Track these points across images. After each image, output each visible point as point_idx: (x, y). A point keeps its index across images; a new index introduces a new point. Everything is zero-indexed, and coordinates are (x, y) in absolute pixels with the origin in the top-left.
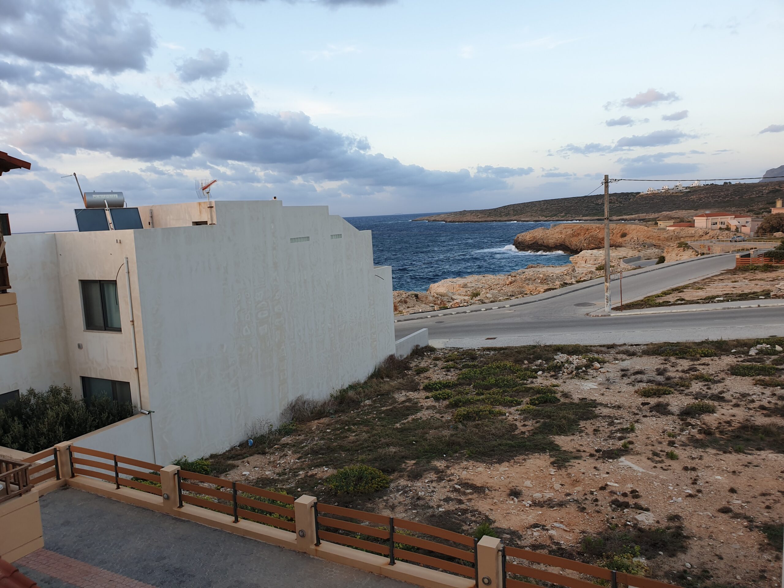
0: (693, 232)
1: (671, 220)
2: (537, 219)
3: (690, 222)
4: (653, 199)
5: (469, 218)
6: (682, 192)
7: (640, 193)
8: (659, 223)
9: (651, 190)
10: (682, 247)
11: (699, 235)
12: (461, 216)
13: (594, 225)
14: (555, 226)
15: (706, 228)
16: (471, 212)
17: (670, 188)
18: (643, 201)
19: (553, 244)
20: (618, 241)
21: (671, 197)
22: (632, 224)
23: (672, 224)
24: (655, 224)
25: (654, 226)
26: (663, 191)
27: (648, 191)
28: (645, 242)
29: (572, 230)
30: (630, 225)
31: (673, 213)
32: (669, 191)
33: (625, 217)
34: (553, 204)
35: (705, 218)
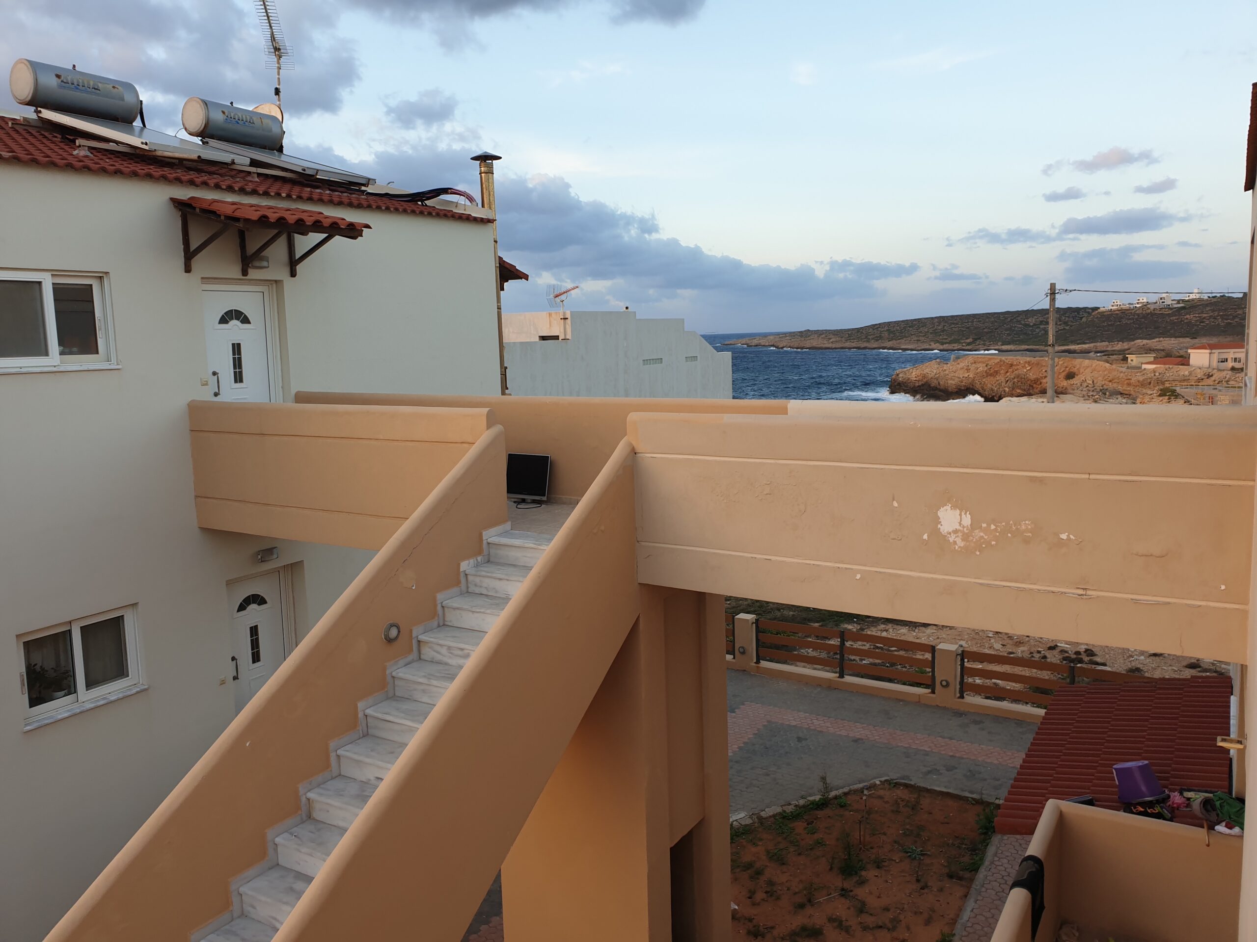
0: (1187, 373)
1: (1150, 353)
2: (928, 347)
3: (1181, 357)
4: (1122, 318)
5: (815, 343)
6: (1171, 309)
7: (1099, 308)
8: (1130, 357)
9: (1118, 303)
10: (1166, 396)
11: (1196, 378)
12: (803, 339)
13: (1022, 359)
14: (958, 358)
15: (1209, 367)
16: (819, 333)
17: (1149, 301)
18: (1104, 322)
19: (954, 387)
20: (1061, 386)
21: (1152, 316)
22: (1084, 358)
23: (1152, 359)
24: (1122, 360)
25: (1122, 362)
26: (1138, 306)
27: (1113, 306)
28: (1105, 387)
29: (986, 366)
30: (1082, 360)
31: (1153, 343)
32: (1149, 306)
33: (1072, 347)
34: (953, 324)
35: (1208, 351)
